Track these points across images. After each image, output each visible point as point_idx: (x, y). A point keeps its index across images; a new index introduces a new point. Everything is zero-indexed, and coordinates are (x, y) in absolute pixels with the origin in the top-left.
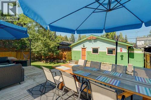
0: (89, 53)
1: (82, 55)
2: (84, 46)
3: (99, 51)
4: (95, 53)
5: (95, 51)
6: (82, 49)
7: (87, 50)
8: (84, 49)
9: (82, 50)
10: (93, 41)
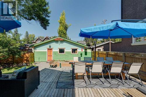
0: (55, 53)
1: (48, 56)
2: (50, 47)
3: (65, 51)
4: (62, 53)
5: (62, 51)
6: (48, 49)
7: (53, 50)
8: (50, 49)
9: (48, 51)
10: (59, 42)
